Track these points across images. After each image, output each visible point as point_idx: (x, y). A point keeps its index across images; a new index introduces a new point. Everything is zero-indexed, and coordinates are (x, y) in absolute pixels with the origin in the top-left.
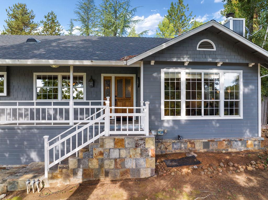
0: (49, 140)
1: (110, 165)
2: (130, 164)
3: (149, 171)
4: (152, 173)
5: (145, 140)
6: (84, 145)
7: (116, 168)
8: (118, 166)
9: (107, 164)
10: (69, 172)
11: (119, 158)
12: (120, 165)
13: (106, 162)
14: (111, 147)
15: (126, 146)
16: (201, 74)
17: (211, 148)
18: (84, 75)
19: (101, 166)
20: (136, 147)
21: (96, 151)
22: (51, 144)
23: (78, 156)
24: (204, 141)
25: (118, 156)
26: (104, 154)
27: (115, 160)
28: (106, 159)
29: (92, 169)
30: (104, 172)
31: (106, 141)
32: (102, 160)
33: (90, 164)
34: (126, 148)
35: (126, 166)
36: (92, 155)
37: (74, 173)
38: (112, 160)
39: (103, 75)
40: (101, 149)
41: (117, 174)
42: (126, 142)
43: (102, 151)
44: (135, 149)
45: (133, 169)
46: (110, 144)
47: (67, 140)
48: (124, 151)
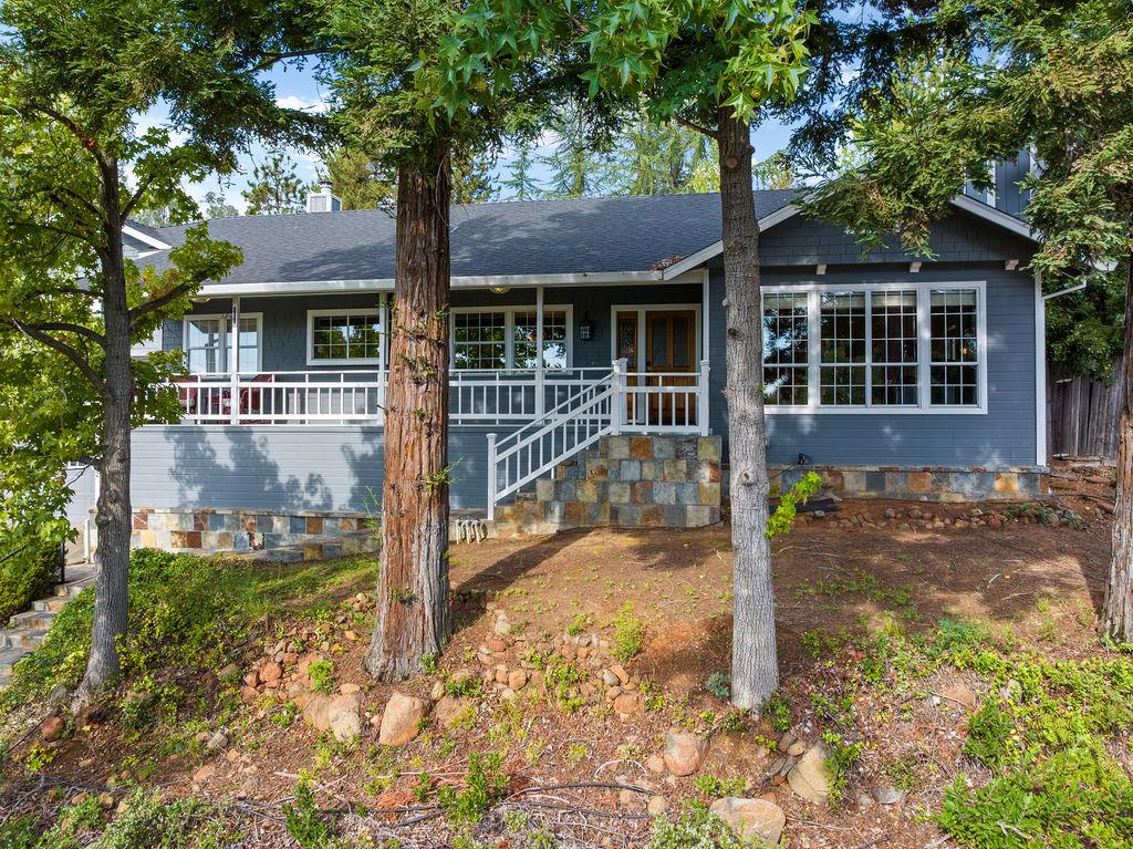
0: (497, 441)
1: (620, 496)
2: (664, 496)
3: (706, 512)
4: (712, 518)
5: (696, 443)
6: (566, 455)
7: (634, 502)
8: (639, 498)
9: (615, 493)
10: (537, 507)
11: (641, 480)
12: (642, 495)
13: (613, 488)
14: (623, 456)
15: (656, 455)
16: (862, 295)
17: (889, 488)
18: (569, 309)
19: (603, 498)
20: (678, 457)
21: (592, 466)
22: (500, 450)
23: (555, 477)
24: (868, 468)
25: (638, 477)
26: (609, 472)
27: (633, 484)
28: (613, 482)
29: (584, 504)
30: (608, 510)
31: (613, 443)
32: (605, 486)
33: (579, 493)
34: (654, 460)
35: (655, 498)
36: (584, 473)
37: (546, 509)
38: (625, 485)
39: (615, 309)
40: (602, 462)
41: (635, 515)
42: (656, 447)
43: (605, 465)
44: (674, 462)
45: (669, 507)
46: (621, 451)
47: (533, 443)
48: (652, 464)
